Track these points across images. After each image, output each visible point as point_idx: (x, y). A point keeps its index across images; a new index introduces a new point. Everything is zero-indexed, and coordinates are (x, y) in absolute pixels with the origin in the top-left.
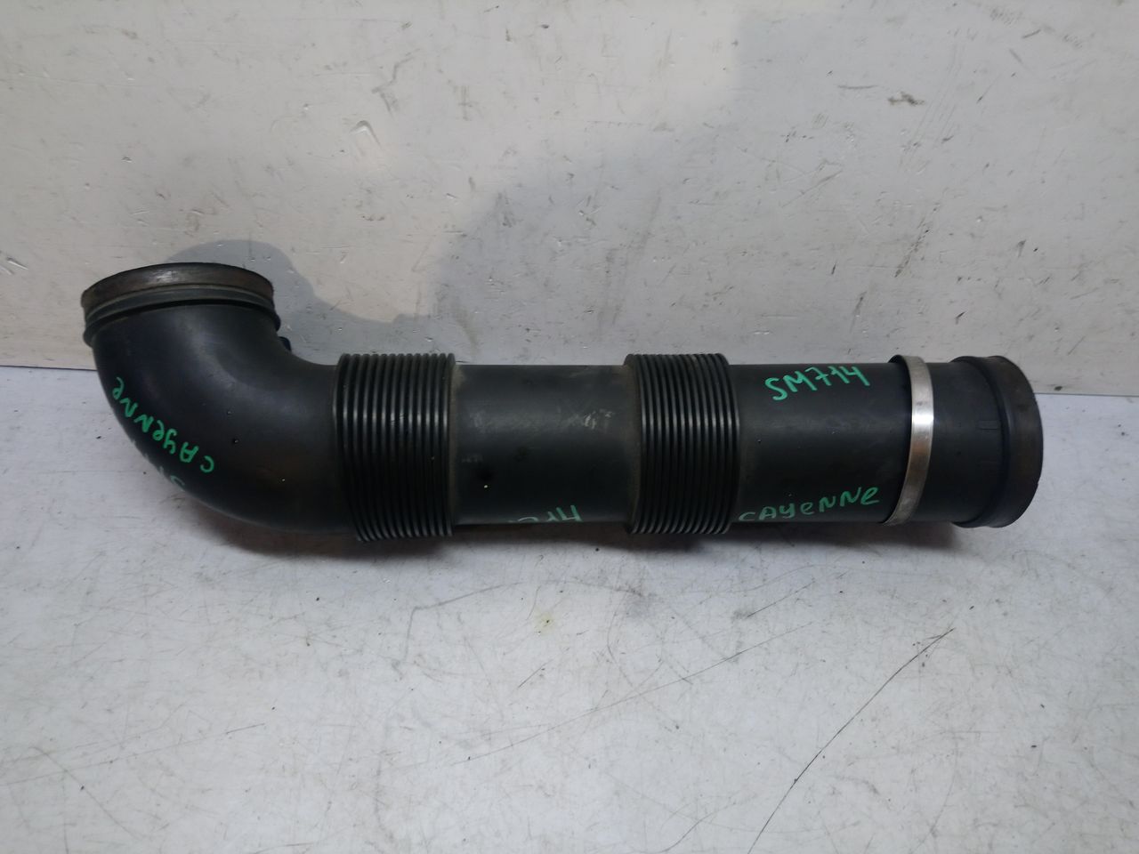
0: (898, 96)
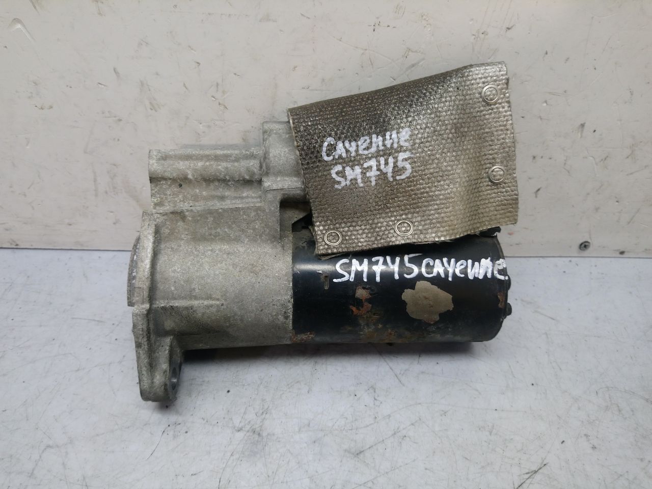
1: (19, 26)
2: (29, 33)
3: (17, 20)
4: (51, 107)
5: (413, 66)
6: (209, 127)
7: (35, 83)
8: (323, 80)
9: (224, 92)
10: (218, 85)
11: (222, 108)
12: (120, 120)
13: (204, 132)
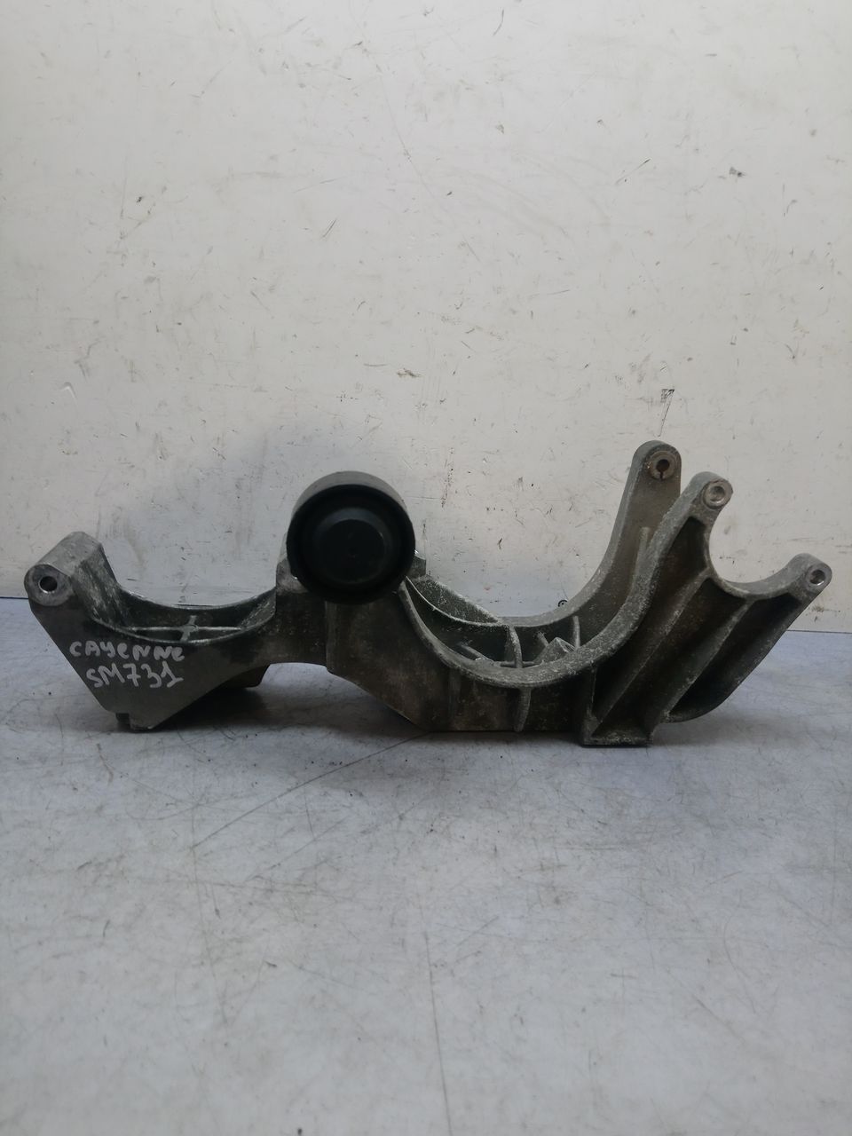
0: (402, 372)
1: (68, 388)
2: (74, 393)
3: (68, 384)
4: (76, 453)
5: (374, 428)
6: (208, 474)
7: (68, 433)
8: (304, 438)
9: (223, 445)
10: (218, 439)
11: (220, 457)
12: (133, 466)
13: (203, 479)
